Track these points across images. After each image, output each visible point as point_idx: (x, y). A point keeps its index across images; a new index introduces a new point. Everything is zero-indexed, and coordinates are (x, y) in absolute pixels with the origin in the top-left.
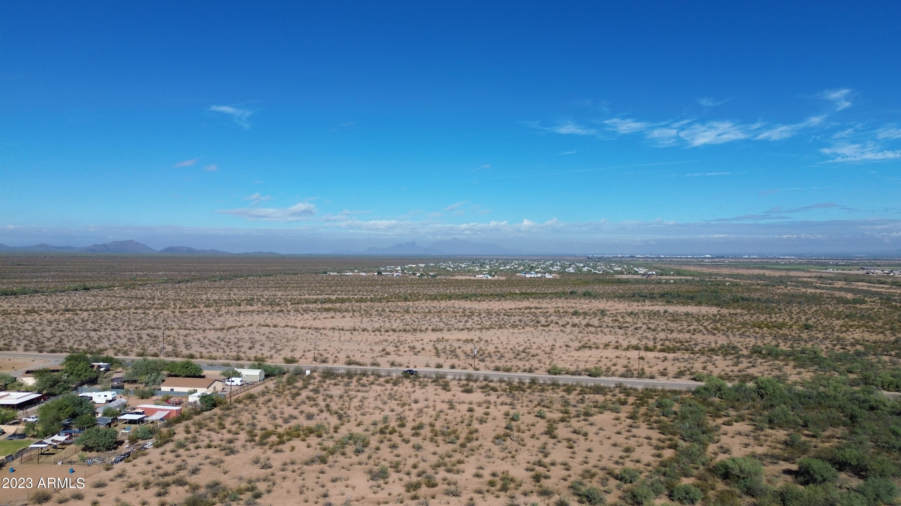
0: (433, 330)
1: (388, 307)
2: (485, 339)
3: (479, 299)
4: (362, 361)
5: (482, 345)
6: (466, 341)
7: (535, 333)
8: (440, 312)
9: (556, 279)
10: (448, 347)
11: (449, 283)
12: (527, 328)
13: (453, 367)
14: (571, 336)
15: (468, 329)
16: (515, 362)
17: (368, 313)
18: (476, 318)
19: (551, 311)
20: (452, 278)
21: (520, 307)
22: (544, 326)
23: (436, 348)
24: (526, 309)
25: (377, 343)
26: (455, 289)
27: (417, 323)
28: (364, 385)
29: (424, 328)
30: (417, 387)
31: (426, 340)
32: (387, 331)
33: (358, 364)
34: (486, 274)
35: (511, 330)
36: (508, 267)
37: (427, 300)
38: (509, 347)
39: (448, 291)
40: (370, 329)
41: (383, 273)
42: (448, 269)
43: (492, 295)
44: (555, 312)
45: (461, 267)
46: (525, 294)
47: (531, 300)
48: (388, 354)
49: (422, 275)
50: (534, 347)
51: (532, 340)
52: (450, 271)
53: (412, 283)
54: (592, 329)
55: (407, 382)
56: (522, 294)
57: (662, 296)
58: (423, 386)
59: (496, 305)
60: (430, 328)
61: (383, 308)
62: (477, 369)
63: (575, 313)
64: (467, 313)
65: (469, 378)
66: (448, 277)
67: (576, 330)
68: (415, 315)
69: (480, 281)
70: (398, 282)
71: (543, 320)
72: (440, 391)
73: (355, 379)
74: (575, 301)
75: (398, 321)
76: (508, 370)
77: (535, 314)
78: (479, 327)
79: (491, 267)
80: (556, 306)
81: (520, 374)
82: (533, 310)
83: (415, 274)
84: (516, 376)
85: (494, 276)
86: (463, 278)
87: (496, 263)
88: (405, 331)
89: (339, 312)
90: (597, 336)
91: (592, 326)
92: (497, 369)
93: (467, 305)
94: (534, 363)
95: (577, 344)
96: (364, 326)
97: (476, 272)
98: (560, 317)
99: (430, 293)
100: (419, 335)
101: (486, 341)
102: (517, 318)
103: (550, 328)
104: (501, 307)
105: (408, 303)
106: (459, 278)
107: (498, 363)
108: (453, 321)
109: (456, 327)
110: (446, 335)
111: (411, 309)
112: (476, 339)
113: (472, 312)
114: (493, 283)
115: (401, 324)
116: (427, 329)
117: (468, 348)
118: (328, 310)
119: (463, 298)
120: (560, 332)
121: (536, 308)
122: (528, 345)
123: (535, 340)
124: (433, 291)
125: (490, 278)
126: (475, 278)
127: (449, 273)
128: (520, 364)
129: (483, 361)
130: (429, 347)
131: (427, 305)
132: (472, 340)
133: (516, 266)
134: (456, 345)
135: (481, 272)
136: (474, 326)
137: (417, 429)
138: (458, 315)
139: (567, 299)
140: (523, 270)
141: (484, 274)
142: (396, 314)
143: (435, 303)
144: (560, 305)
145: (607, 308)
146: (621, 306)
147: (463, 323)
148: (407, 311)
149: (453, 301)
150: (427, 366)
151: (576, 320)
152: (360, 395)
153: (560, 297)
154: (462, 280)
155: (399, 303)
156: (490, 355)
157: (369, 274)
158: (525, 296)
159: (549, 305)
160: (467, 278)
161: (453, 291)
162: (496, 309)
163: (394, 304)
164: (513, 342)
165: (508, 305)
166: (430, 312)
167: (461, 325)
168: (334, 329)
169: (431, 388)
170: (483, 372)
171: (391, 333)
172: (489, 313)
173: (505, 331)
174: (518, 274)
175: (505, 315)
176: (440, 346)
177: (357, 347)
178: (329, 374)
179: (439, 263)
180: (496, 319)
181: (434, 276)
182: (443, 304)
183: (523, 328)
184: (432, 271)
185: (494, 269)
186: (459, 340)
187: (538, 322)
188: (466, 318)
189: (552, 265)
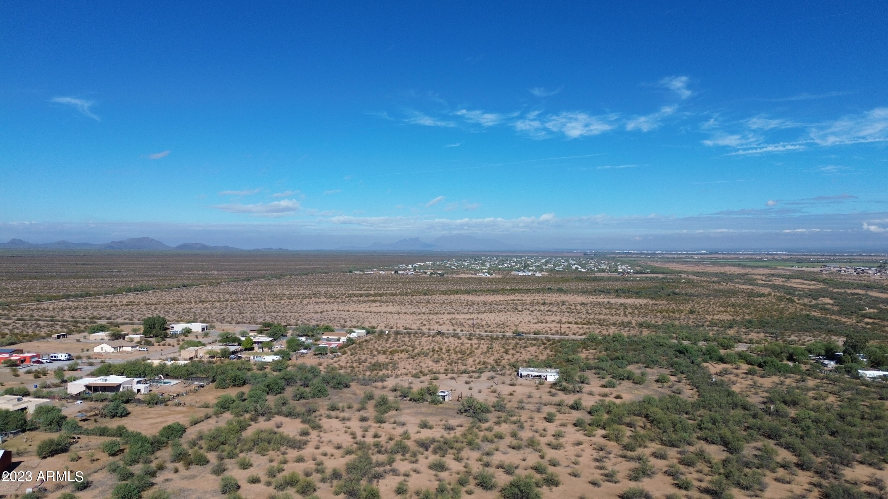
0: (448, 313)
1: (414, 299)
2: (480, 318)
3: (478, 294)
4: (412, 328)
5: (478, 321)
6: (469, 319)
7: (513, 315)
8: (451, 303)
9: (543, 277)
10: (458, 322)
11: (455, 281)
12: (508, 313)
13: (462, 331)
14: (535, 317)
15: (470, 313)
16: (496, 329)
17: (401, 303)
18: (475, 307)
19: (528, 302)
20: (457, 276)
21: (507, 299)
22: (519, 311)
23: (451, 322)
24: (511, 301)
25: (416, 320)
26: (460, 286)
27: (437, 309)
28: (418, 337)
29: (442, 312)
30: (445, 338)
31: (445, 319)
32: (419, 314)
33: (410, 329)
34: (486, 272)
35: (498, 314)
36: (506, 265)
37: (440, 294)
38: (494, 322)
39: (455, 288)
40: (408, 312)
41: (399, 272)
42: (453, 267)
43: (488, 291)
44: (531, 303)
45: (464, 265)
46: (513, 290)
47: (517, 294)
48: (425, 325)
49: (432, 274)
50: (509, 322)
51: (509, 319)
52: (454, 269)
53: (426, 281)
54: (550, 313)
55: (439, 336)
56: (511, 289)
57: (617, 291)
58: (448, 338)
59: (490, 298)
60: (446, 312)
61: (411, 300)
62: (475, 332)
63: (544, 304)
64: (470, 303)
65: (471, 335)
66: (454, 276)
67: (540, 313)
68: (435, 304)
69: (480, 279)
70: (415, 280)
71: (520, 308)
72: (456, 339)
73: (412, 335)
74: (549, 295)
75: (424, 308)
76: (491, 332)
77: (516, 305)
78: (478, 312)
79: (490, 265)
80: (533, 299)
81: (498, 334)
82: (516, 302)
83: (426, 273)
84: (494, 335)
85: (492, 275)
86: (466, 276)
87: (496, 261)
88: (430, 314)
89: (383, 302)
90: (551, 317)
91: (551, 311)
92: (486, 332)
93: (470, 298)
94: (507, 329)
95: (536, 321)
96: (404, 311)
97: (477, 270)
98: (533, 306)
99: (441, 289)
100: (440, 316)
101: (481, 319)
102: (503, 306)
103: (523, 312)
104: (494, 299)
105: (427, 297)
106: (463, 276)
107: (486, 329)
108: (461, 308)
109: (462, 311)
110: (457, 316)
111: (431, 301)
112: (475, 318)
113: (473, 303)
114: (491, 280)
115: (427, 310)
116: (444, 313)
117: (470, 322)
118: (375, 301)
119: (467, 293)
120: (528, 315)
121: (518, 300)
122: (506, 321)
123: (512, 319)
124: (444, 288)
125: (488, 276)
126: (476, 277)
127: (453, 271)
128: (499, 330)
129: (479, 328)
130: (448, 322)
131: (441, 298)
132: (473, 319)
133: (513, 264)
134: (464, 321)
135: (481, 271)
136: (474, 311)
137: (448, 351)
138: (463, 305)
139: (543, 294)
140: (518, 268)
141: (484, 273)
142: (422, 304)
143: (447, 297)
144: (536, 298)
145: (569, 300)
146: (579, 299)
147: (467, 310)
148: (429, 302)
149: (459, 295)
150: (448, 330)
151: (542, 308)
152: (418, 341)
153: (539, 292)
154: (465, 278)
155: (421, 297)
156: (483, 326)
157: (387, 273)
158: (513, 291)
159: (527, 298)
160: (470, 276)
161: (459, 288)
162: (490, 301)
163: (418, 297)
164: (497, 320)
165: (499, 298)
166: (444, 303)
167: (465, 311)
168: (386, 313)
169: (452, 339)
170: (478, 333)
171: (422, 315)
172: (484, 303)
173: (494, 314)
174: (513, 273)
175: (495, 305)
176: (454, 322)
177: (406, 322)
178: (397, 333)
179: (443, 260)
180: (489, 307)
181: (442, 275)
182: (452, 297)
183: (506, 312)
184: (439, 269)
185: (493, 267)
186: (465, 319)
187: (516, 309)
188: (469, 307)
189: (545, 264)
